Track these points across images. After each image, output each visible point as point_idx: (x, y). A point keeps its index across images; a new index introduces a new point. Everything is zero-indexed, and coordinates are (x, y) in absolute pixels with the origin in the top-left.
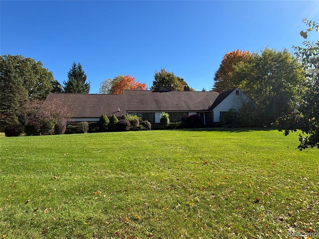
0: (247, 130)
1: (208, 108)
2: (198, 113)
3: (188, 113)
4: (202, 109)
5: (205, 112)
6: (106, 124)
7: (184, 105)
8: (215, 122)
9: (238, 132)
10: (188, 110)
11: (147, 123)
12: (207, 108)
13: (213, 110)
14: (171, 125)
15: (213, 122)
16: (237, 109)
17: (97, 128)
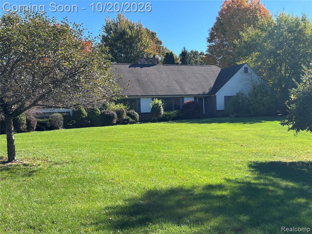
0: (259, 121)
1: (209, 92)
2: (195, 98)
3: (183, 98)
4: (201, 92)
5: (204, 97)
6: (83, 115)
7: (177, 87)
8: (219, 111)
9: (251, 123)
10: (183, 94)
11: (133, 113)
12: (207, 91)
13: (216, 94)
14: (166, 115)
15: (216, 110)
16: (246, 93)
17: (73, 122)
